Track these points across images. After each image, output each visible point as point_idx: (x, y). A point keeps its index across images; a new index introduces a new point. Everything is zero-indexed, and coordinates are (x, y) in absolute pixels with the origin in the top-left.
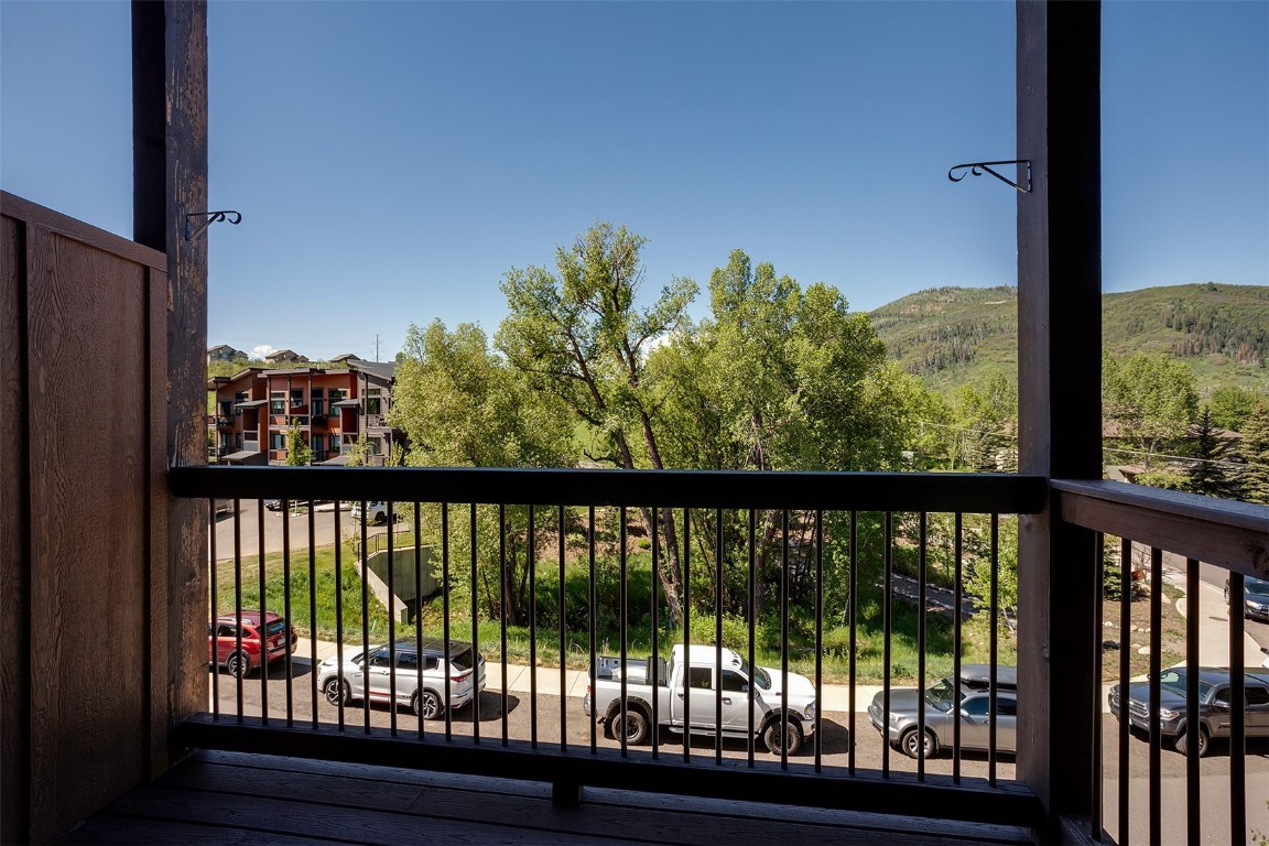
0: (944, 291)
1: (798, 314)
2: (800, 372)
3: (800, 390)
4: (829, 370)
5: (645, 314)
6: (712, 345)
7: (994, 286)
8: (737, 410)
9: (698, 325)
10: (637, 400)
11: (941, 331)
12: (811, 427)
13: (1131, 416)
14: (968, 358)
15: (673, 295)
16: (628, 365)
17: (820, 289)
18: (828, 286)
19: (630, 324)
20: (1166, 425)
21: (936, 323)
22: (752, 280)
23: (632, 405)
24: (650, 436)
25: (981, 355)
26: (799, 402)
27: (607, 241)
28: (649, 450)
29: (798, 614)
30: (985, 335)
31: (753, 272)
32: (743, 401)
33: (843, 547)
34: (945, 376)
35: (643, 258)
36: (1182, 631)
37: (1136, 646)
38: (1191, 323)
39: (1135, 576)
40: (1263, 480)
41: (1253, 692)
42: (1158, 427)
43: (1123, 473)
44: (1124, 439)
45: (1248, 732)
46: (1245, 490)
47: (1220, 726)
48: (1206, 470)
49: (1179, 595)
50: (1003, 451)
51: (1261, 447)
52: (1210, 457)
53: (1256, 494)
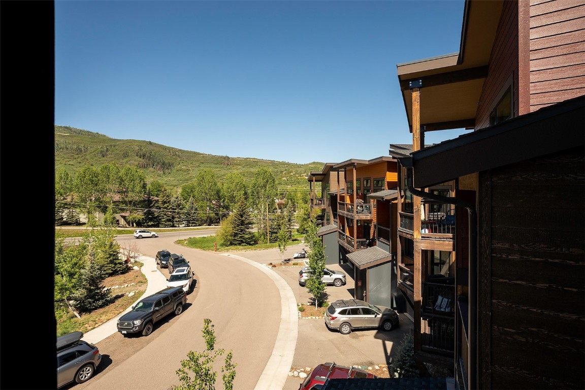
7: (63, 126)
13: (124, 192)
20: (136, 195)
36: (143, 281)
37: (127, 293)
38: (144, 156)
39: (126, 262)
40: (165, 215)
41: (166, 299)
42: (133, 196)
43: (122, 216)
44: (122, 202)
45: (164, 315)
46: (160, 219)
47: (156, 318)
48: (149, 213)
49: (142, 265)
50: (66, 211)
51: (164, 203)
52: (150, 207)
53: (163, 220)
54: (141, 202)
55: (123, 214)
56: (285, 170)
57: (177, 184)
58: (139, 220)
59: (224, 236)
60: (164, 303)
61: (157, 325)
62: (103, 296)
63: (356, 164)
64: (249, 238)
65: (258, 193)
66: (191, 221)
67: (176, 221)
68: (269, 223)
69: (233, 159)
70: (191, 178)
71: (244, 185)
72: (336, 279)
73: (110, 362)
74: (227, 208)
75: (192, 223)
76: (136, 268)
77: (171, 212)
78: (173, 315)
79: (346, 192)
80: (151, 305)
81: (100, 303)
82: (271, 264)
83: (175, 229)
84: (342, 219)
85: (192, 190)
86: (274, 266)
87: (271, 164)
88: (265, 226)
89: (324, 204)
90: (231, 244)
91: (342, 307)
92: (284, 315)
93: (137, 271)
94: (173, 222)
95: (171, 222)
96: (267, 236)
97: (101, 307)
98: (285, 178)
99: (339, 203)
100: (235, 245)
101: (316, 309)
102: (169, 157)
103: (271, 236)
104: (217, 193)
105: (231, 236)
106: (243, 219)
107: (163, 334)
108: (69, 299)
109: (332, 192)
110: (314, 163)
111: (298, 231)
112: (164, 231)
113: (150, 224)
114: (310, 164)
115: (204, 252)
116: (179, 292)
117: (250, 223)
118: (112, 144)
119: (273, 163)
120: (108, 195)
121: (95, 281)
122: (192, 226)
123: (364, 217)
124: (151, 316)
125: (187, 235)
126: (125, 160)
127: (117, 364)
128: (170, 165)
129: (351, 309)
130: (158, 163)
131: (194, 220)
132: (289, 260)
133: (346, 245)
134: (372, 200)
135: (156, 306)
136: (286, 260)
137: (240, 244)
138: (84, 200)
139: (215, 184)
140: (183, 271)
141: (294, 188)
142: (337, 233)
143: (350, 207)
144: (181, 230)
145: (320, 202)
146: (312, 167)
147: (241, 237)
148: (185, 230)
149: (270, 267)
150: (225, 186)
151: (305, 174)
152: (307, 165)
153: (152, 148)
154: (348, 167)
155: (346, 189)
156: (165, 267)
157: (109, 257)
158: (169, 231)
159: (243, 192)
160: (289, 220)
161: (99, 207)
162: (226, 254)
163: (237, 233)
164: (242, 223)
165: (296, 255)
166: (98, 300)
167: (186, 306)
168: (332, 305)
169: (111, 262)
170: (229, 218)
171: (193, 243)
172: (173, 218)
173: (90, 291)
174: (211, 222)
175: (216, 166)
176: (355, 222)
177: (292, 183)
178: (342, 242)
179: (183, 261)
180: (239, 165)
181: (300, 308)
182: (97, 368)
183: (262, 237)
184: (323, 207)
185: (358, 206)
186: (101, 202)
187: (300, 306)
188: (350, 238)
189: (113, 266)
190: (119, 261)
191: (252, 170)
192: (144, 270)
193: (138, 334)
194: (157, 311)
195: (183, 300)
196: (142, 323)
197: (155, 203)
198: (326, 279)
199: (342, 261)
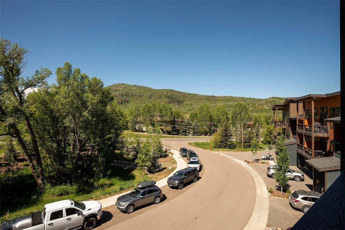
0: (122, 84)
1: (88, 85)
2: (89, 104)
3: (88, 109)
4: (98, 103)
5: (27, 79)
6: (57, 93)
7: (134, 85)
8: (66, 116)
9: (51, 85)
10: (23, 112)
11: (121, 94)
12: (92, 120)
13: (162, 116)
14: (128, 102)
15: (41, 73)
16: (18, 98)
17: (95, 79)
18: (98, 78)
19: (20, 82)
20: (168, 118)
21: (120, 92)
22: (72, 73)
23: (21, 113)
24: (29, 125)
25: (131, 101)
26: (88, 113)
27: (7, 47)
28: (29, 130)
29: (88, 178)
30: (132, 96)
31: (73, 70)
32: (69, 112)
33: (102, 156)
34: (122, 106)
35: (25, 58)
36: (175, 162)
37: (168, 167)
38: (169, 97)
39: (166, 151)
40: (182, 129)
41: (189, 173)
42: (167, 118)
43: (161, 129)
44: (161, 121)
45: (189, 181)
46: (180, 131)
47: (185, 181)
48: (174, 127)
49: (173, 154)
50: (138, 125)
51: (182, 122)
52: (175, 125)
53: (181, 131)
54: (170, 121)
55: (162, 128)
56: (252, 103)
57: (186, 112)
58: (169, 131)
59: (215, 142)
60: (189, 174)
61: (185, 185)
62: (158, 167)
63: (314, 98)
64: (230, 145)
65: (236, 117)
66: (196, 133)
67: (188, 133)
68: (243, 136)
69: (217, 97)
70: (193, 109)
71: (226, 112)
72: (296, 176)
73: (166, 198)
74: (216, 126)
75: (196, 134)
76: (170, 155)
77: (185, 127)
78: (192, 182)
79: (304, 117)
80: (182, 174)
81: (157, 170)
82: (246, 161)
83: (187, 137)
84: (300, 136)
85: (195, 116)
86: (249, 163)
87: (241, 100)
88: (240, 138)
89: (284, 125)
90: (219, 147)
91: (303, 195)
92: (258, 193)
93: (171, 157)
94: (186, 133)
95: (185, 133)
96: (242, 144)
97: (158, 172)
98: (251, 108)
99: (298, 125)
100: (222, 148)
101: (282, 193)
102: (181, 98)
103: (244, 144)
104: (210, 117)
105: (219, 142)
106: (227, 133)
107: (189, 190)
108: (145, 166)
109: (292, 117)
110: (273, 97)
111: (262, 142)
112: (182, 137)
113: (174, 133)
114: (270, 98)
115: (204, 150)
116: (195, 170)
117: (231, 136)
118: (154, 92)
119: (243, 99)
120: (155, 117)
121: (155, 159)
122: (196, 136)
123: (322, 135)
124: (183, 180)
125: (194, 140)
126: (160, 100)
127: (169, 200)
128: (182, 102)
129: (312, 198)
130: (176, 101)
131: (197, 132)
132: (258, 160)
133: (304, 153)
134: (328, 123)
135: (185, 175)
136: (256, 160)
137: (224, 148)
138: (145, 120)
139: (209, 112)
140: (196, 159)
141: (258, 115)
142: (296, 145)
143: (308, 128)
144: (189, 137)
145: (282, 124)
146: (271, 101)
147: (225, 143)
148: (193, 137)
149: (246, 163)
150: (215, 113)
151: (266, 105)
152: (267, 99)
153: (172, 93)
154: (306, 101)
155: (304, 115)
156: (185, 156)
157: (159, 149)
158: (184, 137)
159: (226, 117)
160: (257, 135)
161: (151, 123)
162: (217, 153)
163: (223, 141)
164: (226, 135)
165: (263, 157)
166: (156, 168)
167: (199, 178)
168: (295, 192)
169: (160, 151)
170: (218, 132)
171: (197, 145)
172: (186, 130)
173: (153, 163)
174: (206, 134)
175: (207, 101)
176: (313, 139)
177: (257, 112)
178: (300, 151)
179: (195, 154)
180: (221, 101)
181: (269, 190)
182: (162, 199)
183: (239, 144)
184: (284, 127)
185: (315, 127)
186: (152, 121)
187: (269, 189)
188: (308, 149)
189: (160, 153)
190: (163, 151)
191: (230, 103)
192: (174, 156)
193: (177, 188)
194: (185, 178)
195: (197, 174)
196: (179, 183)
197: (177, 122)
198: (288, 175)
199: (299, 165)
